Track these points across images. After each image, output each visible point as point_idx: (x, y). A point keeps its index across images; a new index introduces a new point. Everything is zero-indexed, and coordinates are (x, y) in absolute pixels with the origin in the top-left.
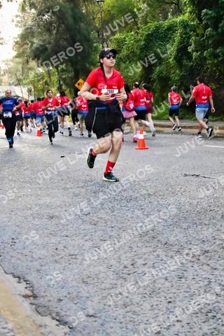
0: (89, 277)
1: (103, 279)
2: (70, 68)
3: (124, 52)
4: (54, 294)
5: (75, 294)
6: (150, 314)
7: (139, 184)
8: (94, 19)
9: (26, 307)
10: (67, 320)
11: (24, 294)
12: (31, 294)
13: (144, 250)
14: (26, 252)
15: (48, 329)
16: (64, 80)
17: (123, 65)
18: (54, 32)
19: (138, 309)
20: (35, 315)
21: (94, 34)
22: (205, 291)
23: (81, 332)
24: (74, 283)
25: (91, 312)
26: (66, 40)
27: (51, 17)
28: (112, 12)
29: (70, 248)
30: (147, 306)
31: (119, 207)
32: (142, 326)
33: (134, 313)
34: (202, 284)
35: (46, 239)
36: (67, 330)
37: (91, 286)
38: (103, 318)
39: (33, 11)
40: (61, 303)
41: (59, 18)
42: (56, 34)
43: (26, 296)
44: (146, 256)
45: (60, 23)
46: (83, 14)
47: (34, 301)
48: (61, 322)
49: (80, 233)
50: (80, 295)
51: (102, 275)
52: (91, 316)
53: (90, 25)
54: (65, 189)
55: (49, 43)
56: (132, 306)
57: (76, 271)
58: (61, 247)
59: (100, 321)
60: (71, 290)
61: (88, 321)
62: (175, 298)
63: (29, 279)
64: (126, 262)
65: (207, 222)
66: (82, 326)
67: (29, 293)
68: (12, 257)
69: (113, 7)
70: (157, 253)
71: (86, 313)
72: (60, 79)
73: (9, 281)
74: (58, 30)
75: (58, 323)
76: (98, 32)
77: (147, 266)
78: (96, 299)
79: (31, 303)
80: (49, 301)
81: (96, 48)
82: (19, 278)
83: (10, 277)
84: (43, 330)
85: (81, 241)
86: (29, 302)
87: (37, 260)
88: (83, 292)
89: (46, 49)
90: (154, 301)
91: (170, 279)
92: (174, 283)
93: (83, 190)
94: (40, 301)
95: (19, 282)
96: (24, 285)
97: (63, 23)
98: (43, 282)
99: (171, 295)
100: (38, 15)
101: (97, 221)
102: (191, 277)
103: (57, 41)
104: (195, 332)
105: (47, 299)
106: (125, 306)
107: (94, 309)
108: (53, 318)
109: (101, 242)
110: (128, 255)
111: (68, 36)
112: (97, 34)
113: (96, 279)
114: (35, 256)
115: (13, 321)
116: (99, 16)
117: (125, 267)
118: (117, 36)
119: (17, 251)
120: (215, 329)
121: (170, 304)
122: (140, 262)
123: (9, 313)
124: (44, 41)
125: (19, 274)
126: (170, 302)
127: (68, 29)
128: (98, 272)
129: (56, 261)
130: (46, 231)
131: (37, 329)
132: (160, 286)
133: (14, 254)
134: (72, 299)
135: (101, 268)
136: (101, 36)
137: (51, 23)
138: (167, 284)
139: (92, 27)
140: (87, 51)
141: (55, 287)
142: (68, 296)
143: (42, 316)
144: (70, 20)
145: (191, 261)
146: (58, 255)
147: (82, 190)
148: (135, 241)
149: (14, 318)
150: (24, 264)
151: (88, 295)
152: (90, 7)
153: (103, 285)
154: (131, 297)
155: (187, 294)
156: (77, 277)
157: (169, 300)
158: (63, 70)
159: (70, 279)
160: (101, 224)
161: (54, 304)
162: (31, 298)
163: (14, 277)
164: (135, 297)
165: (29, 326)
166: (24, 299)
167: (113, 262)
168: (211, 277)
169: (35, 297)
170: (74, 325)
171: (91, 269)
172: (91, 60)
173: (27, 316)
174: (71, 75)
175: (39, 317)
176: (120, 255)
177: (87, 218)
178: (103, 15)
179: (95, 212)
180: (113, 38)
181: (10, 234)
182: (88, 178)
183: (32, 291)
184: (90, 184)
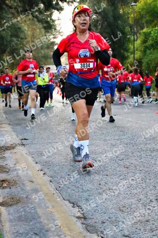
0: (124, 207)
1: (134, 209)
3: (150, 42)
4: (99, 217)
5: (114, 219)
8: (128, 18)
9: (79, 226)
11: (77, 216)
12: (82, 216)
14: (77, 185)
17: (148, 52)
18: (99, 27)
20: (85, 232)
21: (128, 29)
24: (113, 210)
25: (127, 233)
26: (107, 33)
27: (98, 17)
28: (142, 13)
29: (110, 184)
31: (145, 155)
37: (126, 213)
40: (106, 223)
41: (103, 17)
42: (100, 29)
43: (78, 218)
45: (103, 21)
46: (120, 14)
47: (85, 222)
49: (117, 174)
50: (118, 219)
51: (133, 206)
52: (126, 236)
53: (125, 22)
54: (105, 140)
57: (114, 201)
58: (103, 183)
60: (111, 216)
63: (80, 205)
64: (151, 198)
67: (79, 214)
68: (68, 188)
69: (143, 9)
71: (123, 233)
73: (66, 205)
74: (102, 26)
76: (131, 27)
78: (130, 224)
80: (96, 222)
81: (129, 39)
82: (73, 204)
83: (67, 202)
85: (117, 179)
86: (81, 222)
87: (85, 192)
88: (120, 217)
94: (89, 222)
95: (73, 207)
96: (77, 209)
97: (106, 21)
101: (129, 166)
105: (93, 221)
106: (152, 230)
107: (128, 231)
108: (99, 236)
110: (153, 192)
111: (109, 30)
112: (130, 29)
113: (129, 209)
114: (84, 189)
115: (70, 235)
116: (132, 16)
117: (151, 201)
118: (145, 30)
119: (72, 184)
123: (67, 229)
125: (73, 201)
127: (109, 25)
128: (130, 203)
129: (100, 194)
133: (70, 186)
134: (112, 223)
135: (133, 201)
136: (133, 31)
137: (97, 21)
139: (126, 24)
140: (122, 41)
141: (100, 212)
142: (109, 220)
143: (90, 233)
144: (111, 19)
146: (101, 188)
147: (118, 142)
149: (71, 233)
150: (77, 194)
151: (123, 220)
152: (126, 10)
153: (135, 213)
154: (156, 224)
156: (115, 206)
159: (110, 207)
160: (132, 168)
161: (99, 225)
162: (83, 219)
163: (70, 203)
166: (77, 219)
167: (141, 197)
169: (85, 218)
171: (125, 201)
172: (125, 47)
173: (80, 233)
175: (89, 234)
176: (147, 192)
177: (121, 163)
178: (135, 15)
179: (128, 159)
180: (141, 31)
181: (66, 171)
182: (121, 133)
183: (83, 214)
184: (123, 137)
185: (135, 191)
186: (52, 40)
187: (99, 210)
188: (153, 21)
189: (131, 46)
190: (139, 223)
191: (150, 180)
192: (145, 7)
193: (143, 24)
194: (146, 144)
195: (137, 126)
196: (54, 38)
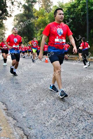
0: (25, 104)
1: (29, 105)
2: (27, 38)
4: (13, 109)
6: (43, 117)
7: (44, 73)
8: (35, 24)
9: (4, 113)
10: (17, 118)
11: (4, 109)
13: (44, 95)
14: (7, 94)
15: (10, 121)
16: (25, 41)
19: (39, 115)
20: (6, 116)
21: (34, 29)
22: (61, 109)
23: (20, 123)
24: (20, 105)
25: (24, 116)
26: (26, 30)
29: (21, 94)
30: (42, 114)
31: (37, 80)
32: (40, 121)
33: (38, 116)
34: (60, 107)
35: (14, 90)
36: (16, 122)
37: (25, 107)
38: (28, 118)
39: (17, 21)
40: (16, 112)
43: (5, 110)
44: (44, 97)
46: (32, 23)
47: (7, 111)
48: (15, 119)
50: (22, 110)
51: (29, 103)
55: (21, 30)
56: (37, 114)
57: (21, 101)
58: (18, 93)
59: (27, 119)
60: (19, 108)
61: (23, 119)
62: (51, 111)
63: (6, 103)
64: (37, 99)
65: (63, 86)
66: (21, 121)
67: (6, 108)
68: (2, 96)
69: (40, 21)
70: (47, 96)
72: (24, 41)
75: (13, 119)
76: (36, 28)
77: (44, 100)
78: (26, 111)
79: (6, 112)
81: (35, 32)
83: (1, 103)
84: (8, 122)
85: (24, 91)
87: (10, 97)
89: (20, 32)
90: (44, 112)
91: (50, 105)
92: (51, 106)
93: (27, 75)
94: (9, 111)
95: (3, 105)
96: (4, 105)
98: (11, 105)
99: (50, 111)
100: (19, 22)
101: (30, 85)
102: (57, 105)
103: (24, 30)
104: (56, 123)
105: (11, 111)
106: (35, 114)
108: (12, 118)
109: (31, 92)
110: (38, 96)
112: (35, 29)
113: (27, 104)
116: (36, 23)
117: (37, 100)
118: (41, 29)
120: (62, 122)
121: (50, 114)
122: (42, 99)
124: (20, 30)
125: (4, 102)
126: (49, 113)
130: (14, 88)
131: (6, 121)
132: (47, 107)
133: (3, 95)
134: (19, 111)
135: (29, 101)
138: (49, 107)
145: (57, 99)
146: (17, 96)
148: (41, 92)
150: (6, 99)
151: (24, 110)
153: (30, 106)
154: (37, 111)
155: (55, 110)
156: (22, 103)
157: (49, 112)
158: (25, 38)
161: (13, 114)
163: (2, 103)
164: (39, 111)
165: (4, 120)
166: (4, 110)
167: (33, 99)
168: (63, 104)
169: (7, 110)
170: (18, 120)
171: (26, 101)
173: (4, 117)
174: (27, 40)
175: (8, 117)
176: (36, 97)
177: (27, 84)
178: (37, 23)
179: (30, 82)
180: (40, 30)
181: (3, 88)
182: (29, 71)
183: (7, 108)
184: (30, 73)
185: (31, 96)
186: (4, 32)
187: (14, 105)
188: (44, 26)
189: (36, 35)
190: (30, 111)
191: (38, 91)
192: (41, 20)
193: (41, 27)
194: (38, 76)
195: (36, 68)
196: (5, 31)
